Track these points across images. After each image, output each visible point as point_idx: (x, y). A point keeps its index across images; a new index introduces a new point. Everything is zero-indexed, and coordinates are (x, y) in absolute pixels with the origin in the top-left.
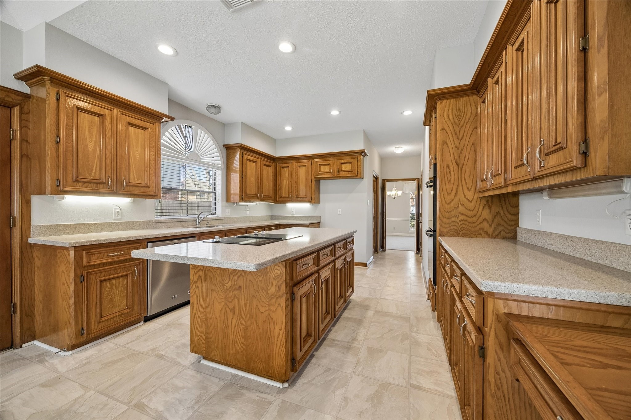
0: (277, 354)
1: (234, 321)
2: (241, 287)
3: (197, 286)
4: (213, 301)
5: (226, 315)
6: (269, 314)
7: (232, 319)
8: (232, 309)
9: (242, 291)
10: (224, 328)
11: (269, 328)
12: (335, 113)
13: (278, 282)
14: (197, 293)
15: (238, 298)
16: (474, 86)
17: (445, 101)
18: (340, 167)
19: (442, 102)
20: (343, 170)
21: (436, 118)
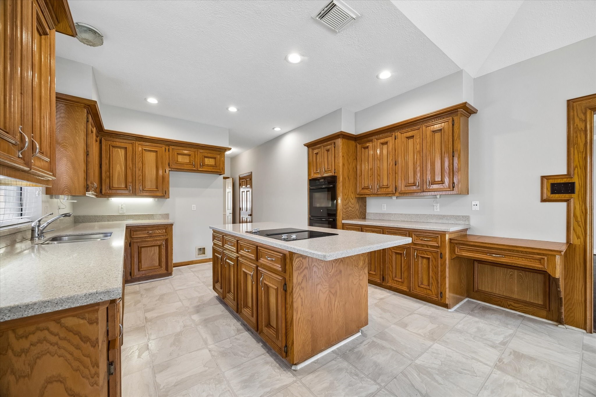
0: (364, 309)
1: (336, 303)
2: (341, 271)
3: (302, 287)
4: (319, 294)
5: (330, 301)
6: (359, 283)
7: (335, 301)
8: (335, 293)
9: (342, 273)
10: (329, 314)
11: (359, 294)
12: (233, 109)
13: (364, 257)
14: (301, 294)
15: (339, 282)
16: (357, 137)
17: (344, 140)
18: (203, 161)
19: (342, 140)
20: (207, 164)
21: (335, 147)
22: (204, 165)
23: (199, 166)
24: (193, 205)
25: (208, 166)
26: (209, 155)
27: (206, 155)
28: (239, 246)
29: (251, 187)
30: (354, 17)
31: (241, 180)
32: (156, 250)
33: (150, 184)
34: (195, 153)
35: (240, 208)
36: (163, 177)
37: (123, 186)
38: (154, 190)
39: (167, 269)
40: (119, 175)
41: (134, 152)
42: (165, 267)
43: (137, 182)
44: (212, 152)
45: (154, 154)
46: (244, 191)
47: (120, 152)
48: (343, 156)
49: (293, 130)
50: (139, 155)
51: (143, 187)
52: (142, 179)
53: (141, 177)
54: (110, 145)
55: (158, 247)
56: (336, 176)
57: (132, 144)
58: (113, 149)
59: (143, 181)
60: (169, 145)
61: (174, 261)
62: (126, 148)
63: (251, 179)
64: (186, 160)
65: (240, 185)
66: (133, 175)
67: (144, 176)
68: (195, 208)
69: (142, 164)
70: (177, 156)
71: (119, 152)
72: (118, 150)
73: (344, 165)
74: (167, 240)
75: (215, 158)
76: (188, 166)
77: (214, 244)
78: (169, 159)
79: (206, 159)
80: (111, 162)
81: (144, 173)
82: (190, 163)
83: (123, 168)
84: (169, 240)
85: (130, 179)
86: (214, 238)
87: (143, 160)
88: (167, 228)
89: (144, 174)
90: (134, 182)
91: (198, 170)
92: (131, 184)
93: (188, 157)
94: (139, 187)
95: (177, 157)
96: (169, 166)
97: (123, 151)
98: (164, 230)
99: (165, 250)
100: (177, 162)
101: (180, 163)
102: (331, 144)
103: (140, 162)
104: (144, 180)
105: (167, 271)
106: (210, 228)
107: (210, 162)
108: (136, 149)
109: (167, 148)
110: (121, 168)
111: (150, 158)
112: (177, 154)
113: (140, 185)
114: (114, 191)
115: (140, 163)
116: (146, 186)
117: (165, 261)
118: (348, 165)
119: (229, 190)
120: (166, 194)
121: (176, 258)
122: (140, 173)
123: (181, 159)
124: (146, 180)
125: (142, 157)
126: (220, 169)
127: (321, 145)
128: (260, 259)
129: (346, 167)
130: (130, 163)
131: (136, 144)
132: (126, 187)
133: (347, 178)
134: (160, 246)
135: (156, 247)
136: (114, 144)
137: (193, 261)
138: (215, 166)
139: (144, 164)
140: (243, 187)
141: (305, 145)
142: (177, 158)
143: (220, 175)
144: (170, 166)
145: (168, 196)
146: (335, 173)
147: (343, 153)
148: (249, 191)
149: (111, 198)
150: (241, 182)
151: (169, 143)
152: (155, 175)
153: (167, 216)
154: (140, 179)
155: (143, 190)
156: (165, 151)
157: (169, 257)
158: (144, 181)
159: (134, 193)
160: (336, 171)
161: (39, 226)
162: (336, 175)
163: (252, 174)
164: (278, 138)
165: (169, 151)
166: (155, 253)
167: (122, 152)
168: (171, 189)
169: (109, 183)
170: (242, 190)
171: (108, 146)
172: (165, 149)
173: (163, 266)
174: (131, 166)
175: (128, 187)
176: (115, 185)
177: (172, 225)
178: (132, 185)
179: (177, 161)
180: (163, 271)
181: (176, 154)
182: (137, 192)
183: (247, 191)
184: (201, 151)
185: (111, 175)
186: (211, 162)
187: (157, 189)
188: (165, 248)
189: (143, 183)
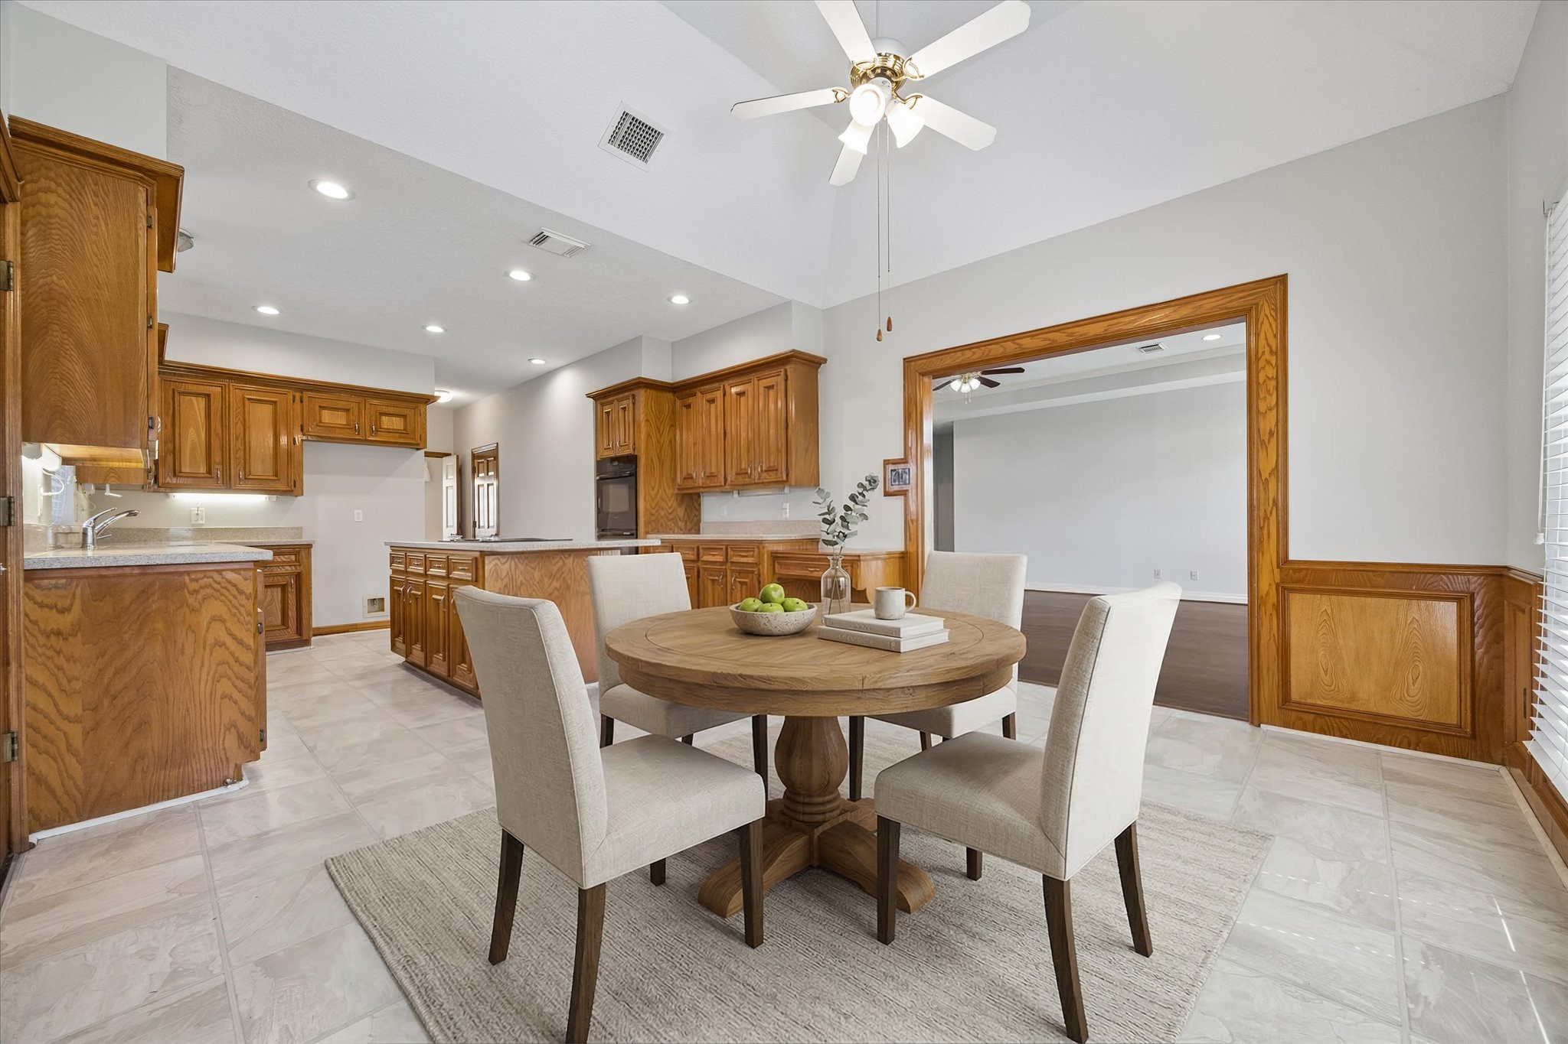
12: (435, 329)
16: (674, 386)
17: (649, 391)
18: (378, 423)
19: (645, 392)
20: (386, 427)
21: (634, 404)
22: (378, 430)
23: (368, 433)
24: (356, 511)
25: (388, 431)
26: (391, 410)
27: (385, 409)
28: (428, 562)
29: (497, 476)
30: (583, 246)
31: (476, 461)
32: (275, 594)
33: (261, 466)
34: (359, 406)
35: (474, 523)
36: (290, 454)
37: (203, 470)
38: (271, 478)
39: (299, 631)
40: (194, 449)
41: (225, 405)
42: (295, 627)
43: (232, 462)
44: (397, 403)
45: (270, 407)
46: (483, 485)
47: (195, 402)
48: (647, 420)
49: (573, 363)
50: (236, 410)
51: (245, 474)
52: (243, 456)
53: (241, 454)
54: (173, 390)
55: (279, 589)
56: (636, 456)
57: (222, 387)
58: (181, 397)
59: (245, 460)
60: (301, 390)
61: (315, 624)
62: (208, 396)
63: (496, 458)
64: (340, 419)
65: (474, 471)
66: (225, 451)
67: (247, 450)
68: (361, 516)
69: (244, 426)
70: (320, 412)
71: (193, 404)
72: (191, 402)
73: (648, 435)
74: (298, 576)
75: (404, 416)
76: (343, 431)
77: (395, 571)
78: (302, 417)
79: (385, 419)
80: (177, 423)
81: (247, 444)
82: (348, 426)
83: (203, 435)
84: (304, 577)
85: (217, 457)
86: (393, 559)
87: (244, 419)
88: (299, 552)
89: (247, 448)
90: (226, 462)
91: (366, 440)
92: (220, 467)
93: (344, 413)
94: (236, 470)
95: (320, 414)
96: (302, 430)
97: (202, 402)
98: (293, 557)
99: (294, 596)
100: (320, 424)
101: (325, 425)
102: (627, 398)
103: (239, 423)
104: (247, 458)
105: (300, 635)
106: (386, 544)
107: (393, 424)
108: (229, 397)
109: (298, 395)
110: (199, 436)
111: (261, 416)
112: (320, 407)
113: (239, 468)
114: (181, 481)
115: (238, 425)
116: (252, 470)
117: (295, 617)
118: (658, 437)
119: (450, 482)
120: (295, 486)
121: (320, 617)
122: (240, 446)
123: (327, 417)
124: (252, 458)
125: (244, 412)
126: (415, 439)
127: (614, 398)
128: (451, 574)
129: (654, 440)
130: (216, 424)
131: (229, 389)
132: (209, 471)
133: (656, 461)
134: (284, 587)
135: (275, 589)
136: (183, 388)
137: (356, 625)
138: (404, 432)
139: (247, 426)
140: (480, 475)
141: (588, 396)
142: (320, 416)
143: (418, 449)
144: (305, 431)
145: (300, 491)
146: (634, 450)
147: (646, 414)
148: (493, 484)
149: (174, 494)
150: (476, 465)
151: (302, 387)
152: (271, 450)
153: (299, 530)
154: (238, 456)
155: (246, 478)
156: (294, 401)
157: (304, 609)
158: (248, 462)
159: (227, 484)
160: (637, 446)
161: (93, 527)
162: (636, 454)
163: (497, 447)
164: (544, 378)
165: (302, 402)
166: (274, 600)
167: (199, 404)
168: (306, 478)
169: (172, 465)
170: (477, 482)
171: (171, 392)
172: (294, 397)
173: (290, 624)
174: (220, 432)
175: (213, 471)
176: (186, 468)
177: (309, 546)
178: (223, 468)
179: (320, 422)
180: (291, 634)
181: (318, 408)
182: (232, 482)
183: (488, 485)
184: (376, 402)
185: (177, 449)
186: (397, 423)
187: (276, 476)
188: (294, 590)
189: (245, 465)
